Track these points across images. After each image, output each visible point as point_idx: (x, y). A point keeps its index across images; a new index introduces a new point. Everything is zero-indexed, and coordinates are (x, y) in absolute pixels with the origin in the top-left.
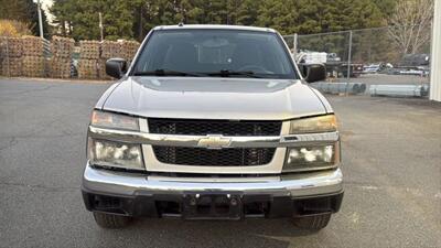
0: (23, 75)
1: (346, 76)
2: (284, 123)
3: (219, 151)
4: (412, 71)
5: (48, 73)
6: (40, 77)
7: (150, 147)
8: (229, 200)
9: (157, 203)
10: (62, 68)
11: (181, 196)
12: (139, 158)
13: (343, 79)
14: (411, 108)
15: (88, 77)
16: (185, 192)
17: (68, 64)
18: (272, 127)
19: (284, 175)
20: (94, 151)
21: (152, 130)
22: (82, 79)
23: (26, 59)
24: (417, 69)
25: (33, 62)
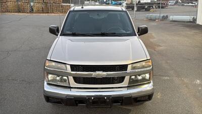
0: (8, 12)
1: (159, 8)
2: (129, 66)
3: (101, 79)
4: (190, 4)
5: (19, 10)
6: (16, 12)
7: (72, 77)
8: (106, 100)
9: (76, 101)
10: (26, 8)
11: (86, 98)
12: (67, 81)
13: (158, 9)
14: (188, 29)
15: (38, 12)
16: (87, 96)
17: (29, 6)
18: (124, 67)
19: (129, 87)
20: (48, 78)
21: (72, 70)
22: (36, 13)
23: (9, 4)
24: (192, 3)
25: (12, 5)
